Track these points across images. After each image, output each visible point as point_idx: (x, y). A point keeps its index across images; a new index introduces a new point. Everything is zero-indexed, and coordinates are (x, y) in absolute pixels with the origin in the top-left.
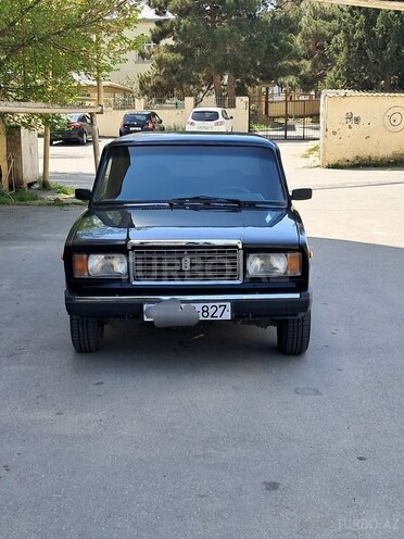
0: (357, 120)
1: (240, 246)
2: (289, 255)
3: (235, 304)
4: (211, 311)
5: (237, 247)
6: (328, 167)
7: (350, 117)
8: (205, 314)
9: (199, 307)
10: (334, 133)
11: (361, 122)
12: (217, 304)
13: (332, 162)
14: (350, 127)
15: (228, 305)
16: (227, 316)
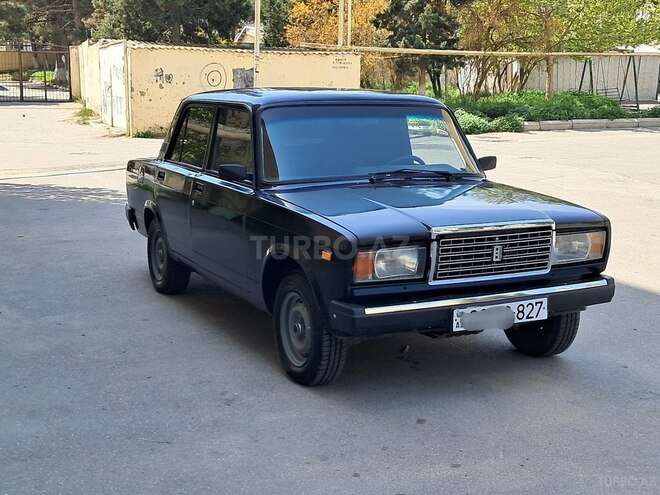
0: (169, 78)
1: (554, 226)
2: (591, 234)
3: (552, 299)
4: (527, 311)
5: (550, 228)
6: (138, 136)
7: (160, 74)
8: (521, 315)
9: (514, 306)
10: (142, 94)
11: (174, 81)
12: (533, 301)
13: (142, 130)
14: (161, 87)
15: (545, 301)
16: (544, 315)
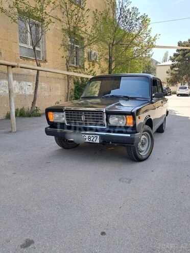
1: (104, 112)
2: (127, 117)
3: (101, 136)
4: (92, 138)
5: (103, 112)
8: (90, 140)
9: (87, 136)
12: (94, 136)
15: (98, 136)
16: (98, 141)
